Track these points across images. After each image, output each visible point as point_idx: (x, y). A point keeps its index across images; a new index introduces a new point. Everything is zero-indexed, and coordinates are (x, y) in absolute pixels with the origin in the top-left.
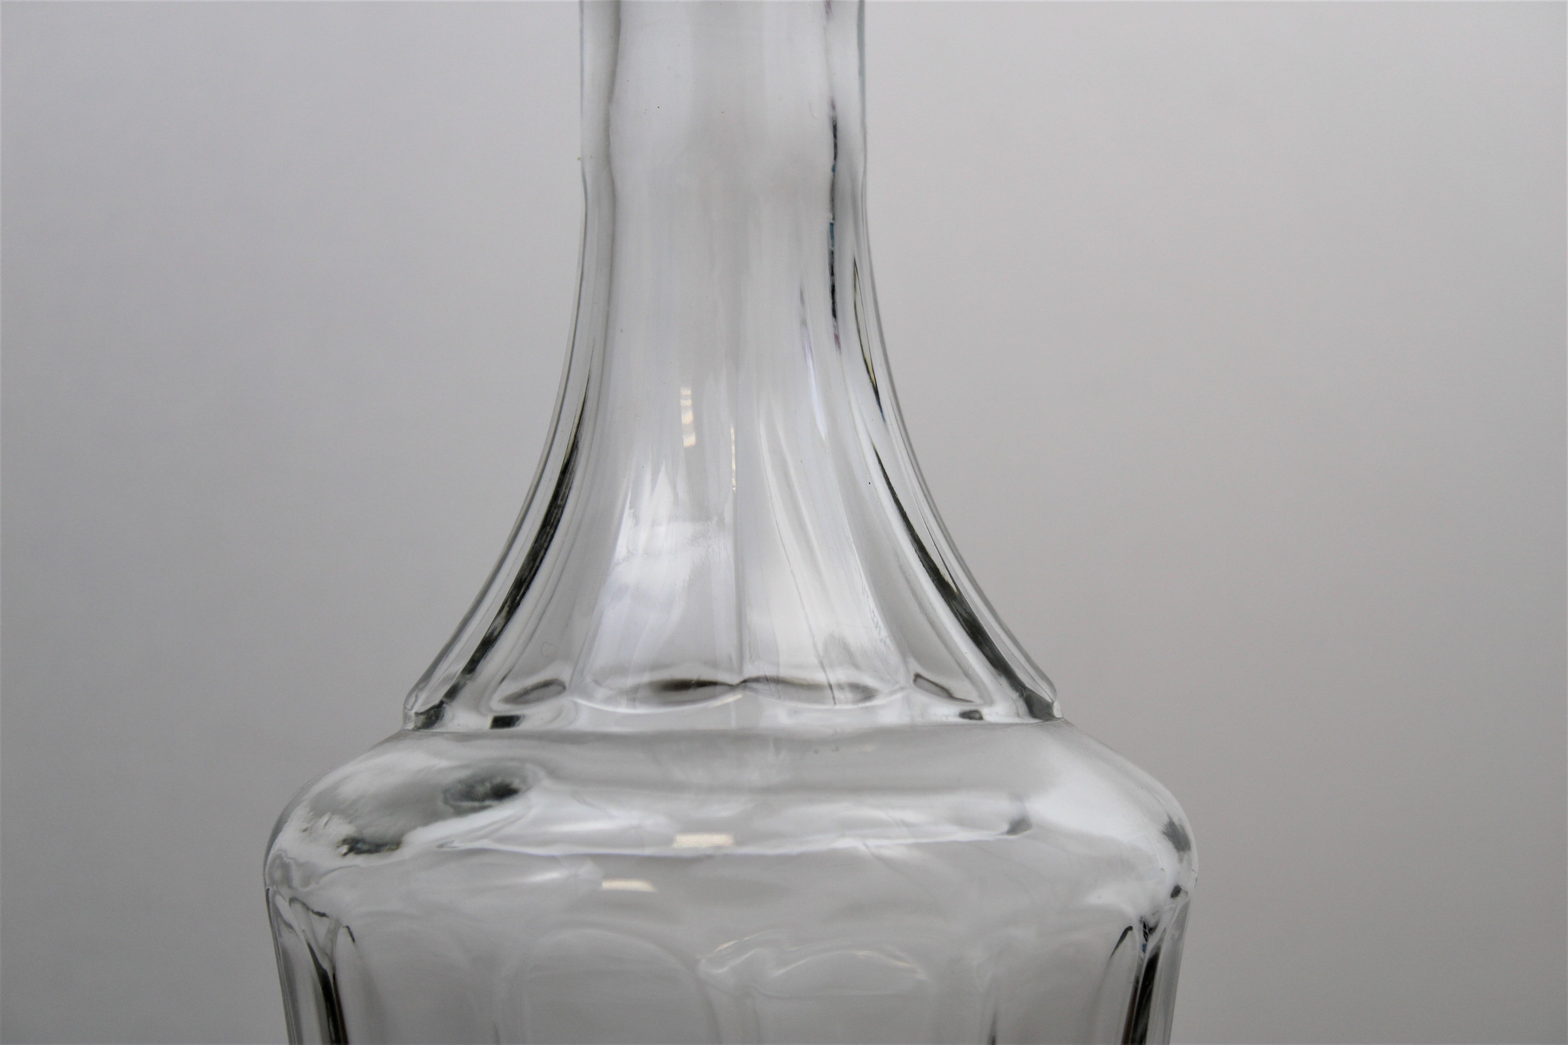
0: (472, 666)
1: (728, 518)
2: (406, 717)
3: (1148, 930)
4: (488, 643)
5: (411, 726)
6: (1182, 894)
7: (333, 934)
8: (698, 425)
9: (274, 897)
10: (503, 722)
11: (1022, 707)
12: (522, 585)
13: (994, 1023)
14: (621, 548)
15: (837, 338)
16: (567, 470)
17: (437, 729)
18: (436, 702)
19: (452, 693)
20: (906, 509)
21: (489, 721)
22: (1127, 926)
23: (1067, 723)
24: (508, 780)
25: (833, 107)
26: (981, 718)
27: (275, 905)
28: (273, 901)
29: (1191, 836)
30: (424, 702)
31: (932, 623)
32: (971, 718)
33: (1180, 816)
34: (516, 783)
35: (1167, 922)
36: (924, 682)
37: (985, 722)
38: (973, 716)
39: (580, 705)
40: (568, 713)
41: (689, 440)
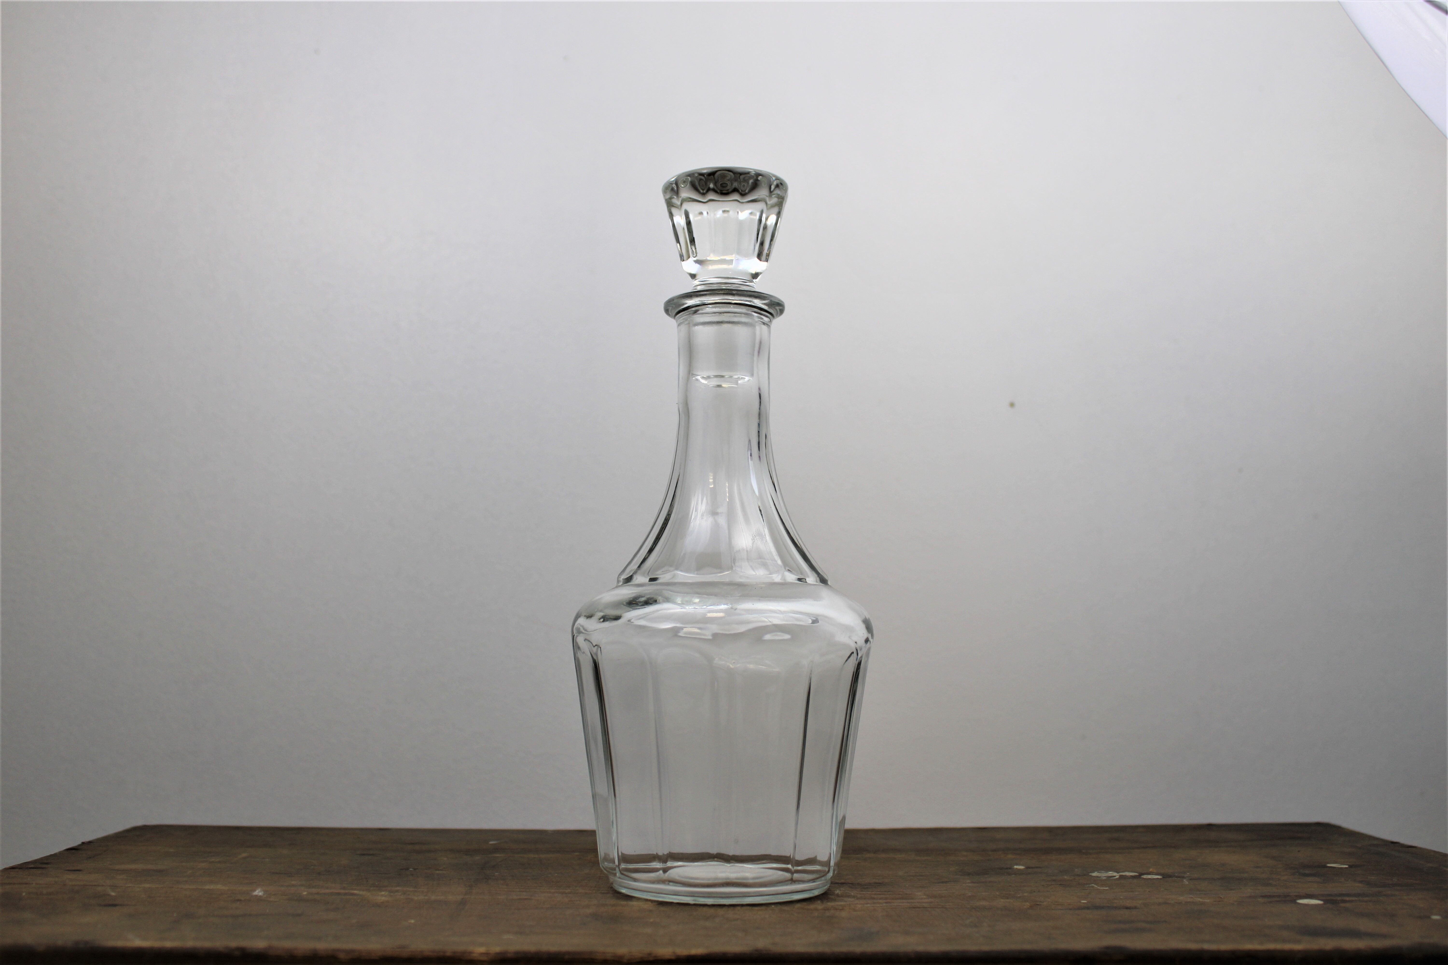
0: (640, 566)
1: (724, 514)
2: (618, 581)
5: (621, 583)
6: (869, 642)
8: (714, 483)
9: (576, 638)
10: (652, 580)
11: (818, 579)
15: (759, 457)
17: (628, 584)
18: (629, 575)
19: (635, 573)
21: (648, 580)
23: (832, 586)
25: (759, 389)
27: (577, 643)
28: (576, 640)
29: (873, 623)
30: (624, 576)
31: (791, 556)
33: (867, 615)
36: (787, 568)
37: (806, 582)
38: (802, 580)
39: (678, 573)
40: (674, 576)
41: (712, 486)
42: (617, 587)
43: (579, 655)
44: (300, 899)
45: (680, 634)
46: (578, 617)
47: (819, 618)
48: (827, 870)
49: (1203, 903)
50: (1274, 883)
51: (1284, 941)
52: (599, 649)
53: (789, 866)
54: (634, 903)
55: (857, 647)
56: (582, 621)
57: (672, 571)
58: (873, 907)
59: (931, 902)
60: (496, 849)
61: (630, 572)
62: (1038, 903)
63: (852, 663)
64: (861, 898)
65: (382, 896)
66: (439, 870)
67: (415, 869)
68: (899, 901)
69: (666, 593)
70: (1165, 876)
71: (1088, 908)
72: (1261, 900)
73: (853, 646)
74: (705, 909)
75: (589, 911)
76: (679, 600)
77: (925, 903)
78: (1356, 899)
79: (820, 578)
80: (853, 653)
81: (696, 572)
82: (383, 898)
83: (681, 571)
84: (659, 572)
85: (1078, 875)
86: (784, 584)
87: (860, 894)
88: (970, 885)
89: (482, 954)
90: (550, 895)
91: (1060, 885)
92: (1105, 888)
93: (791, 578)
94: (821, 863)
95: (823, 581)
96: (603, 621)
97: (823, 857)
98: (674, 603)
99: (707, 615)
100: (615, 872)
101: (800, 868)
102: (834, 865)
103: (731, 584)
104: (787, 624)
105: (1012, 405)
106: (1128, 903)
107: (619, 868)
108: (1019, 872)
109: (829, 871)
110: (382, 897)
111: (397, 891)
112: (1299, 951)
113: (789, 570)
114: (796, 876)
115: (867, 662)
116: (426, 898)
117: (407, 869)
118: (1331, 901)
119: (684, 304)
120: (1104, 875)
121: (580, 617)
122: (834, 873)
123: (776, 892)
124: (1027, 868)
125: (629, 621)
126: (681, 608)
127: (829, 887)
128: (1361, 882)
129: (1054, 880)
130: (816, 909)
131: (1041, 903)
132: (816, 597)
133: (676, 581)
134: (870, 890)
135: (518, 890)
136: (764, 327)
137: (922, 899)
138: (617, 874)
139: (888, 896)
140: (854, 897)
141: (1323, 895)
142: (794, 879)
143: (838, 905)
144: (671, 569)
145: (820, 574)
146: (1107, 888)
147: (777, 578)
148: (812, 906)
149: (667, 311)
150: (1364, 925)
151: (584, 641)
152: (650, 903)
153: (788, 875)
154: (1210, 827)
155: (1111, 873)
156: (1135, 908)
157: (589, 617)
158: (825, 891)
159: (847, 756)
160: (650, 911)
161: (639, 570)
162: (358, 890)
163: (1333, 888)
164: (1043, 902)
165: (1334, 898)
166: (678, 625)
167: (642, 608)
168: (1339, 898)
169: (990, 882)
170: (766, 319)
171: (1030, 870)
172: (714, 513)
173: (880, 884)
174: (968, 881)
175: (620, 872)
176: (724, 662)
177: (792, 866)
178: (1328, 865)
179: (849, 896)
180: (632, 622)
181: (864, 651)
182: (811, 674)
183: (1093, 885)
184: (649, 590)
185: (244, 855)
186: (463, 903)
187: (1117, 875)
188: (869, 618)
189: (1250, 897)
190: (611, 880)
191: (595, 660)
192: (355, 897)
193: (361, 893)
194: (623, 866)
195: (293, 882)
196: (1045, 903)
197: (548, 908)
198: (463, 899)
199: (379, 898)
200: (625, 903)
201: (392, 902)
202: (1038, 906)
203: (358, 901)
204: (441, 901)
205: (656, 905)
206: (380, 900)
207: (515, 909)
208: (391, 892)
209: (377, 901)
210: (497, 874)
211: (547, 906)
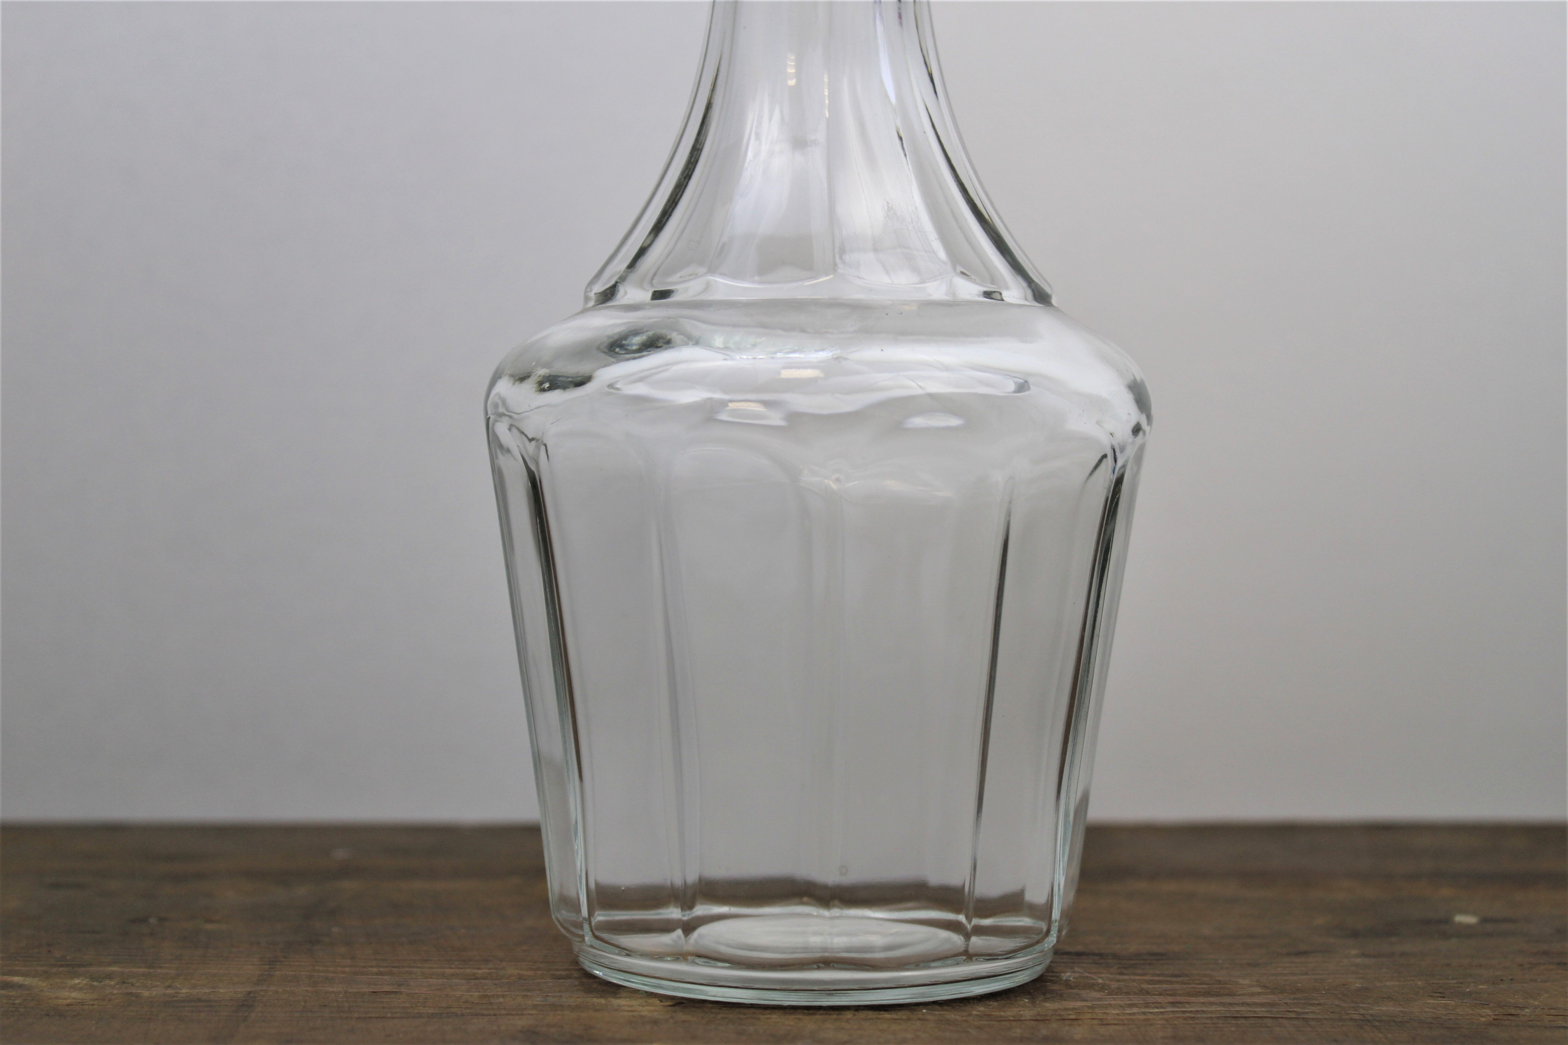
0: (633, 264)
2: (587, 299)
5: (592, 304)
6: (1141, 433)
8: (798, 75)
9: (494, 424)
10: (661, 295)
11: (1029, 293)
13: (1009, 514)
17: (609, 303)
18: (612, 283)
19: (622, 279)
20: (950, 155)
21: (649, 295)
22: (1103, 454)
23: (1061, 310)
26: (999, 298)
29: (1150, 392)
30: (599, 287)
31: (969, 242)
32: (990, 298)
33: (1141, 374)
36: (960, 269)
37: (1002, 300)
38: (994, 296)
39: (716, 281)
40: (707, 287)
41: (793, 82)
42: (584, 311)
43: (503, 461)
45: (723, 417)
46: (496, 378)
47: (1030, 380)
48: (1045, 928)
52: (543, 448)
53: (962, 918)
54: (621, 1002)
55: (1115, 443)
56: (504, 387)
57: (702, 276)
58: (1144, 1013)
59: (1272, 1005)
60: (348, 871)
61: (611, 277)
62: (1513, 1011)
63: (1104, 479)
64: (1119, 991)
65: (74, 988)
66: (213, 922)
67: (162, 920)
68: (1202, 1000)
69: (688, 326)
73: (1106, 442)
74: (775, 1017)
75: (521, 1022)
76: (719, 341)
77: (1262, 1005)
79: (1033, 290)
80: (1105, 456)
81: (757, 278)
82: (75, 994)
83: (723, 275)
84: (675, 278)
86: (952, 305)
87: (1119, 981)
88: (1359, 960)
90: (440, 981)
91: (1559, 964)
93: (969, 290)
94: (1033, 910)
95: (1041, 297)
96: (550, 389)
97: (1036, 896)
98: (709, 346)
99: (780, 373)
100: (581, 933)
101: (987, 922)
102: (1061, 918)
103: (833, 304)
104: (959, 394)
107: (590, 924)
108: (1466, 932)
109: (1048, 932)
110: (71, 991)
111: (110, 976)
113: (963, 273)
114: (976, 941)
115: (1136, 475)
116: (171, 991)
117: (144, 920)
121: (500, 377)
122: (1059, 937)
123: (933, 980)
124: (1484, 920)
125: (611, 386)
126: (724, 357)
127: (1051, 962)
129: (1545, 953)
130: (1018, 1020)
131: (1518, 1012)
132: (1025, 335)
133: (711, 298)
134: (1139, 971)
135: (375, 970)
137: (1252, 994)
138: (586, 939)
139: (1177, 986)
140: (1102, 988)
142: (971, 951)
143: (1066, 1009)
144: (702, 270)
145: (1033, 281)
147: (937, 291)
148: (1010, 1012)
151: (508, 431)
152: (657, 1001)
153: (957, 940)
157: (522, 378)
158: (1040, 973)
159: (1089, 683)
160: (655, 1022)
161: (631, 272)
162: (23, 974)
164: (1522, 1008)
166: (718, 396)
167: (635, 358)
169: (1403, 954)
171: (1490, 927)
172: (799, 143)
173: (1160, 957)
174: (1354, 952)
175: (593, 933)
176: (818, 479)
177: (967, 917)
179: (1092, 987)
180: (618, 389)
181: (1130, 452)
182: (1010, 502)
184: (656, 315)
186: (246, 1004)
188: (1142, 381)
190: (576, 949)
191: (533, 473)
192: (12, 992)
193: (28, 981)
194: (600, 917)
196: (1527, 1010)
197: (432, 1016)
198: (250, 992)
199: (66, 994)
200: (603, 1001)
201: (92, 1003)
202: (1510, 1017)
203: (17, 1002)
204: (199, 1000)
205: (669, 1008)
206: (65, 999)
207: (359, 1018)
208: (93, 979)
209: (60, 1002)
210: (335, 930)
211: (431, 1011)
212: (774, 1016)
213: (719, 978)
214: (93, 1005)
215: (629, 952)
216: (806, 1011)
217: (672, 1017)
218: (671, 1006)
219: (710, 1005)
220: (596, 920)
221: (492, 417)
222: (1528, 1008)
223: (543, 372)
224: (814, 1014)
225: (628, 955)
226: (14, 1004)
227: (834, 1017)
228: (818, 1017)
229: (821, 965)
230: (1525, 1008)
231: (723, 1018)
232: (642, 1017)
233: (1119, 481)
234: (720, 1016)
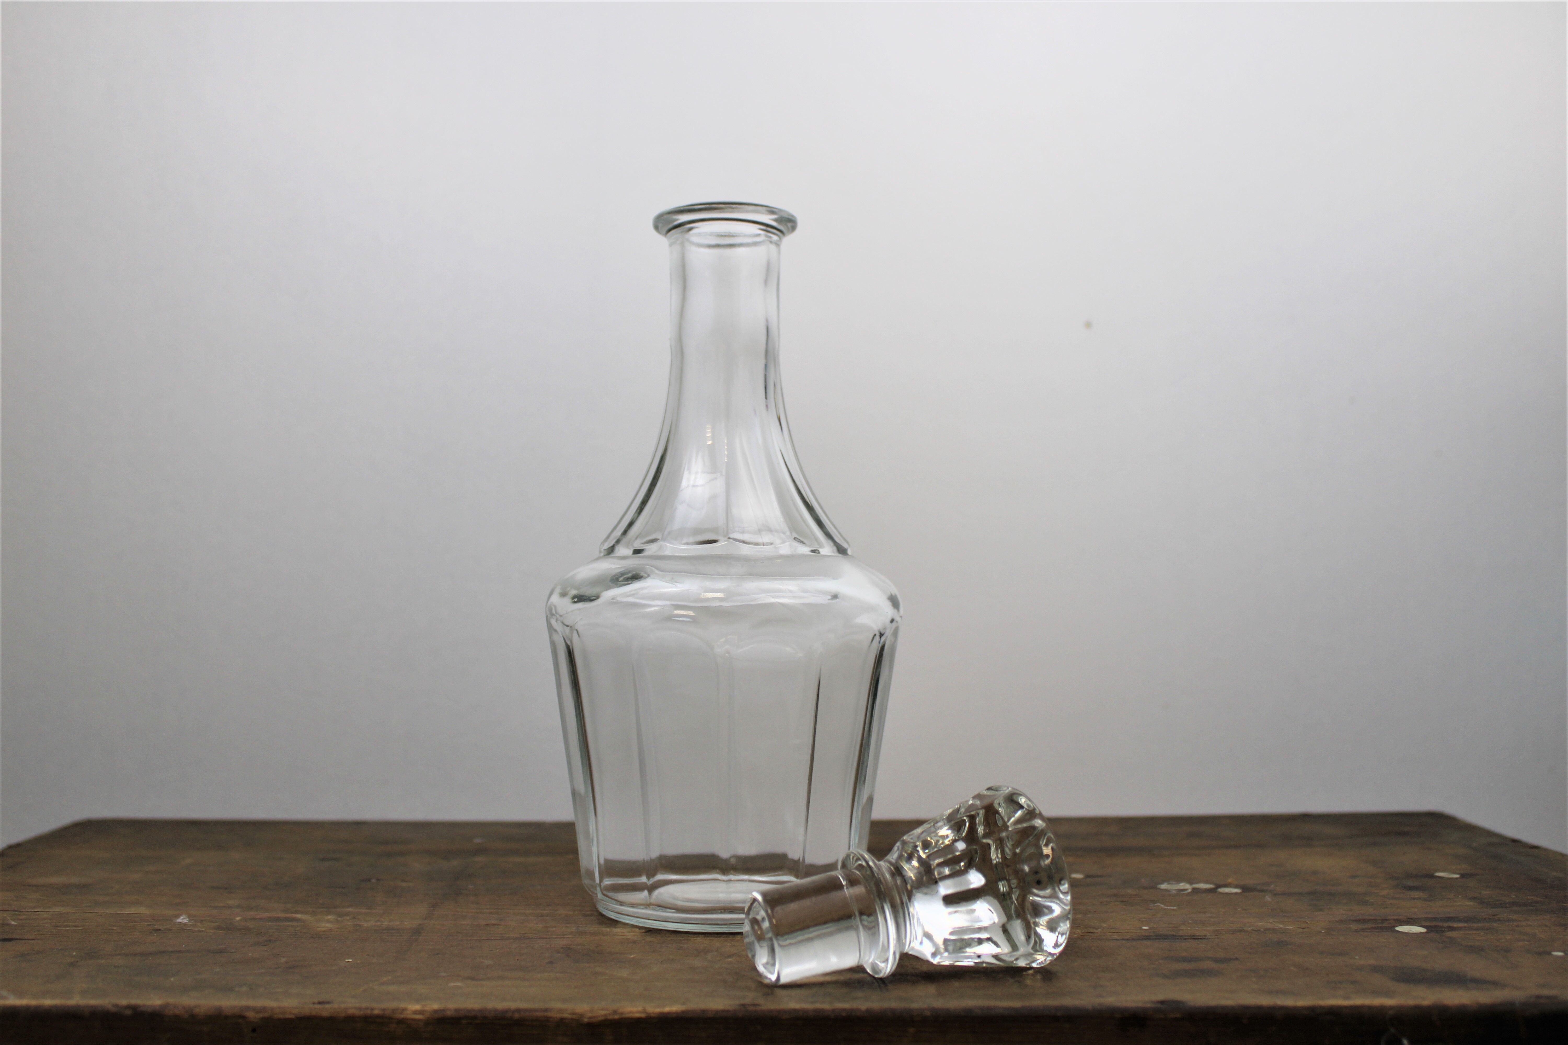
0: (625, 532)
1: (724, 473)
2: (600, 552)
3: (881, 635)
4: (631, 524)
5: (602, 555)
6: (894, 622)
7: (572, 633)
8: (713, 438)
10: (637, 552)
11: (835, 548)
12: (644, 503)
14: (684, 483)
16: (663, 458)
17: (612, 555)
18: (611, 545)
19: (618, 542)
21: (631, 552)
23: (853, 557)
24: (638, 572)
25: (767, 321)
26: (819, 553)
29: (900, 600)
30: (607, 546)
31: (802, 518)
32: (814, 553)
33: (894, 591)
34: (642, 574)
35: (888, 633)
36: (797, 537)
38: (816, 552)
40: (660, 548)
41: (710, 443)
42: (598, 559)
44: (230, 928)
46: (551, 594)
49: (1284, 932)
50: (1371, 901)
51: (1375, 993)
54: (618, 930)
56: (555, 599)
57: (659, 543)
60: (481, 851)
61: (613, 540)
62: (1091, 931)
65: (328, 921)
66: (406, 881)
67: (378, 880)
70: (1246, 889)
71: (1148, 938)
72: (1354, 926)
75: (563, 942)
78: (1466, 925)
79: (837, 547)
82: (328, 925)
83: (671, 541)
84: (646, 542)
85: (1145, 888)
89: (415, 1012)
90: (523, 918)
91: (1121, 902)
92: (1173, 908)
93: (802, 550)
95: (842, 551)
105: (1088, 325)
106: (1198, 931)
110: (326, 923)
111: (347, 914)
112: (1391, 1007)
113: (799, 540)
116: (379, 923)
117: (369, 880)
118: (1435, 927)
119: (677, 220)
120: (1174, 888)
124: (1088, 876)
128: (1473, 899)
129: (1115, 896)
131: (1095, 930)
135: (489, 911)
136: (773, 247)
141: (1426, 919)
144: (658, 540)
145: (837, 542)
146: (1175, 908)
147: (782, 550)
149: (656, 228)
150: (1473, 966)
152: (637, 930)
154: (1305, 818)
155: (1183, 885)
156: (1204, 938)
160: (634, 942)
161: (623, 537)
162: (302, 913)
163: (1441, 907)
164: (1097, 929)
165: (1440, 924)
168: (1446, 924)
170: (775, 238)
171: (1089, 880)
178: (1437, 874)
183: (1159, 904)
184: (634, 563)
185: (189, 861)
186: (417, 931)
187: (1188, 887)
188: (896, 594)
189: (1341, 921)
190: (593, 900)
192: (295, 924)
193: (304, 917)
195: (230, 902)
196: (1099, 930)
197: (516, 938)
198: (420, 924)
199: (323, 925)
200: (608, 929)
201: (337, 930)
202: (1091, 934)
203: (297, 929)
204: (393, 929)
205: (643, 934)
206: (323, 928)
207: (477, 940)
208: (340, 916)
209: (319, 929)
210: (470, 887)
211: (516, 935)
212: (699, 938)
213: (669, 917)
214: (337, 931)
215: (622, 904)
216: (716, 935)
217: (644, 939)
218: (644, 932)
219: (665, 932)
220: (604, 884)
221: (549, 616)
222: (1100, 928)
223: (574, 592)
224: (720, 937)
225: (621, 905)
226: (296, 930)
227: (731, 938)
228: (722, 939)
229: (723, 911)
230: (1098, 928)
231: (671, 939)
232: (628, 939)
233: (883, 648)
234: (669, 939)
